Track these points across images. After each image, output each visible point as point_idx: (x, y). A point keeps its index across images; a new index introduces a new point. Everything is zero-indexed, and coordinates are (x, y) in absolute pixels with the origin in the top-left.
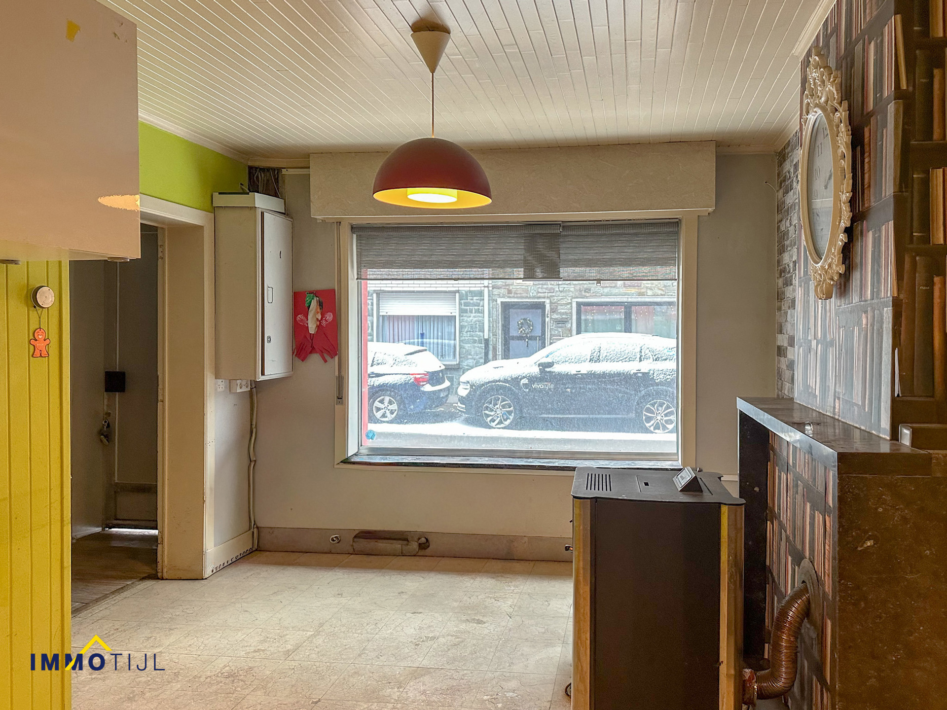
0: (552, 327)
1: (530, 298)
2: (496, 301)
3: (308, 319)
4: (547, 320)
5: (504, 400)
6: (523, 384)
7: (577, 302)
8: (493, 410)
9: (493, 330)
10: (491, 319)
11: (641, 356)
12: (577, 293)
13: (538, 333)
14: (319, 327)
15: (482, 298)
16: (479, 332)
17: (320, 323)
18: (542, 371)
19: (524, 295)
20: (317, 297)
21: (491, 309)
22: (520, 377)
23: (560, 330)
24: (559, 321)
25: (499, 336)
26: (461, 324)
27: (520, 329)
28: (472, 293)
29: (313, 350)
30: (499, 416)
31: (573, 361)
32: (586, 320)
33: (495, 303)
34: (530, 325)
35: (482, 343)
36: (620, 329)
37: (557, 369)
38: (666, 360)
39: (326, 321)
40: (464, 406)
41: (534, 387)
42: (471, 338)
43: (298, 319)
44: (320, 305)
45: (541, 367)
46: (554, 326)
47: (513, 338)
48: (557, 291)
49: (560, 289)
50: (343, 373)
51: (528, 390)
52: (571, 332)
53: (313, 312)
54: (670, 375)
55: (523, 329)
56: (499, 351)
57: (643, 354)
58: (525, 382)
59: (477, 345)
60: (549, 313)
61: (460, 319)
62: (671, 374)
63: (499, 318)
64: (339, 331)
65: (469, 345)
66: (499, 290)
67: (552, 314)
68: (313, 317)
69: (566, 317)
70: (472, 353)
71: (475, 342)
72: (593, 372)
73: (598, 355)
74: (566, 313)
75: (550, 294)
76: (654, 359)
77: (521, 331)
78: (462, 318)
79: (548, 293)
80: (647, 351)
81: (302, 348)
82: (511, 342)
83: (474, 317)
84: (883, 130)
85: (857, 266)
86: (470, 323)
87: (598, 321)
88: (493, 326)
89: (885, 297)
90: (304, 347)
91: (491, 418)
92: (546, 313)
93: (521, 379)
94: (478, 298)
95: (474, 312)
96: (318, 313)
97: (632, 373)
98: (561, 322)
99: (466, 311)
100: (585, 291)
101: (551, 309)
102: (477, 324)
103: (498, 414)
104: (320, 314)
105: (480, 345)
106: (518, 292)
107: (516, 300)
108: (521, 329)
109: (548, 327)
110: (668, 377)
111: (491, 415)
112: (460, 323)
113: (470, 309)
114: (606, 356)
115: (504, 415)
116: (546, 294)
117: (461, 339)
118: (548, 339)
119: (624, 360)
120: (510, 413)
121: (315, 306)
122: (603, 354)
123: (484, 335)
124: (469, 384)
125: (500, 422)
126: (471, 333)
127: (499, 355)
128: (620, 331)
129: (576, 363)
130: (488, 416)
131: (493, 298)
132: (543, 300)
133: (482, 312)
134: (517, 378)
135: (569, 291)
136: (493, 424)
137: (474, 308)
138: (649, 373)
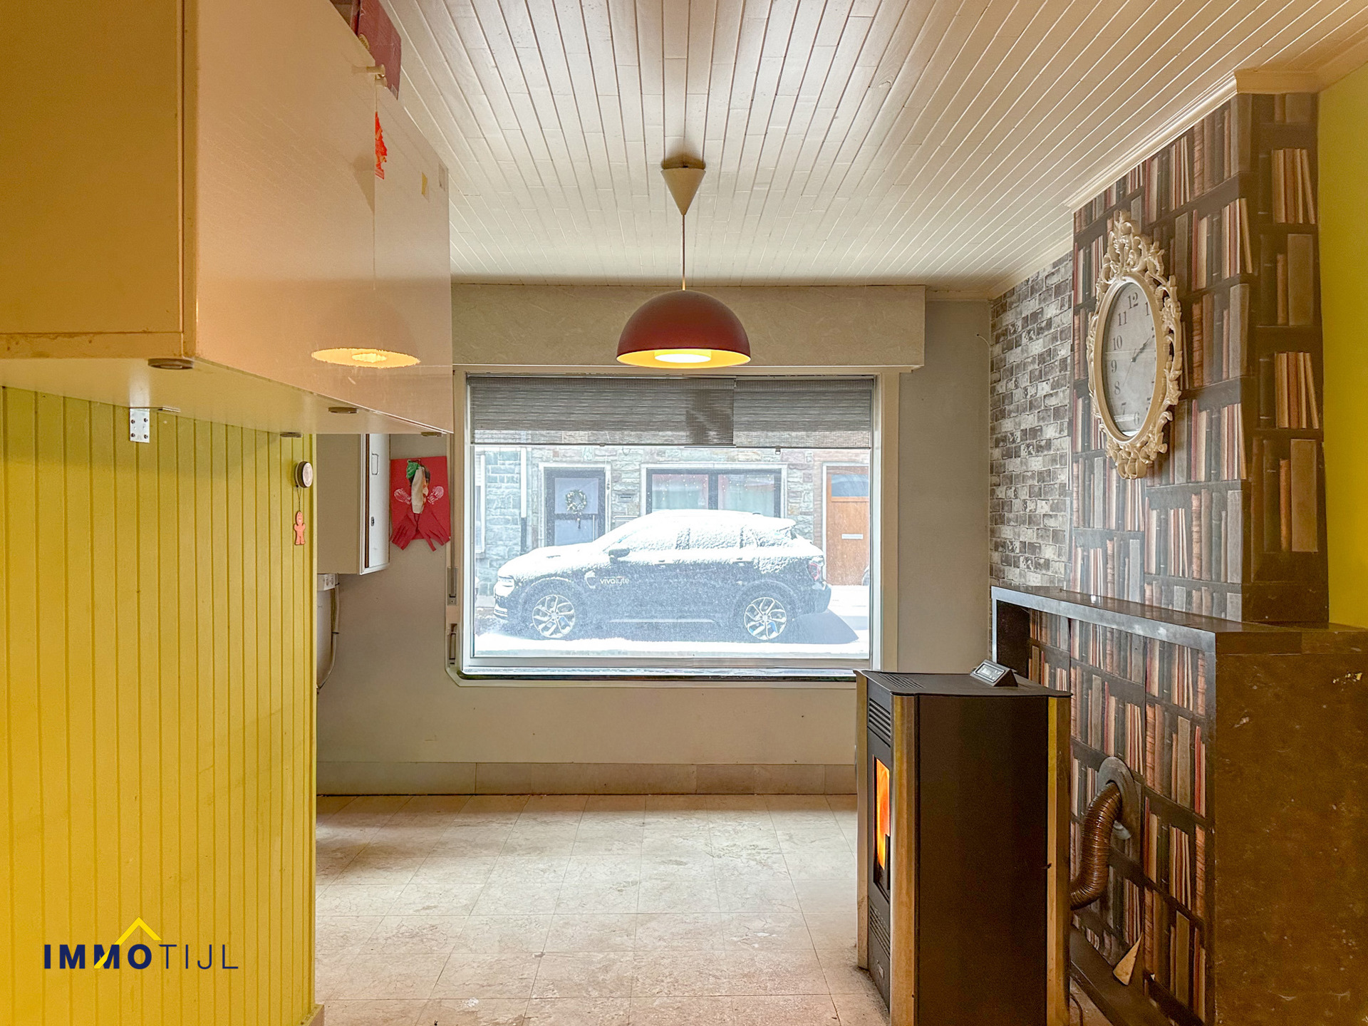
0: (613, 502)
1: (584, 462)
2: (538, 467)
3: (410, 495)
4: (607, 492)
5: (560, 602)
6: (588, 579)
7: (647, 468)
8: (547, 614)
9: (532, 507)
10: (530, 491)
11: (742, 540)
12: (647, 457)
13: (593, 509)
14: (426, 505)
15: (518, 462)
16: (513, 508)
17: (427, 499)
18: (613, 561)
19: (576, 458)
20: (422, 466)
21: (530, 478)
22: (584, 570)
23: (625, 505)
24: (623, 494)
25: (541, 513)
26: (488, 497)
27: (569, 504)
28: (503, 456)
29: (418, 534)
30: (555, 621)
31: (654, 547)
32: (659, 493)
33: (536, 469)
34: (583, 499)
35: (517, 524)
36: (703, 504)
37: (632, 558)
38: (773, 545)
39: (435, 497)
40: (505, 610)
41: (602, 582)
42: (502, 517)
43: (396, 494)
44: (426, 477)
45: (612, 556)
46: (617, 500)
47: (560, 517)
48: (620, 454)
49: (625, 451)
50: (456, 565)
51: (594, 587)
52: (640, 509)
53: (418, 485)
54: (778, 565)
55: (574, 505)
56: (541, 535)
57: (744, 538)
58: (590, 576)
59: (510, 527)
60: (610, 483)
61: (486, 492)
62: (780, 563)
63: (541, 490)
64: (452, 511)
65: (499, 527)
66: (541, 452)
67: (614, 484)
68: (418, 491)
69: (633, 488)
70: (504, 538)
71: (507, 522)
72: (681, 562)
73: (687, 539)
74: (633, 484)
75: (611, 458)
76: (759, 544)
77: (571, 508)
78: (489, 489)
79: (608, 456)
80: (750, 535)
81: (402, 533)
82: (557, 523)
83: (507, 488)
84: (1223, 313)
85: (1181, 445)
86: (501, 497)
87: (674, 493)
88: (533, 500)
89: (1230, 479)
90: (404, 532)
91: (543, 625)
92: (606, 483)
93: (586, 572)
94: (511, 462)
95: (506, 481)
96: (424, 486)
97: (731, 563)
98: (626, 495)
99: (495, 480)
100: (658, 455)
101: (613, 477)
102: (510, 497)
103: (553, 620)
104: (426, 488)
105: (514, 527)
106: (567, 455)
107: (565, 465)
108: (571, 505)
109: (608, 501)
110: (777, 567)
111: (545, 622)
112: (486, 496)
113: (500, 476)
114: (698, 540)
115: (561, 621)
116: (606, 457)
117: (488, 518)
118: (608, 517)
119: (721, 546)
120: (570, 618)
121: (421, 479)
122: (693, 538)
123: (520, 513)
124: (512, 580)
125: (556, 631)
126: (502, 510)
127: (541, 540)
128: (703, 508)
129: (658, 549)
130: (540, 622)
131: (534, 462)
132: (602, 466)
133: (518, 481)
134: (580, 571)
135: (637, 454)
136: (547, 634)
137: (506, 475)
138: (752, 562)
